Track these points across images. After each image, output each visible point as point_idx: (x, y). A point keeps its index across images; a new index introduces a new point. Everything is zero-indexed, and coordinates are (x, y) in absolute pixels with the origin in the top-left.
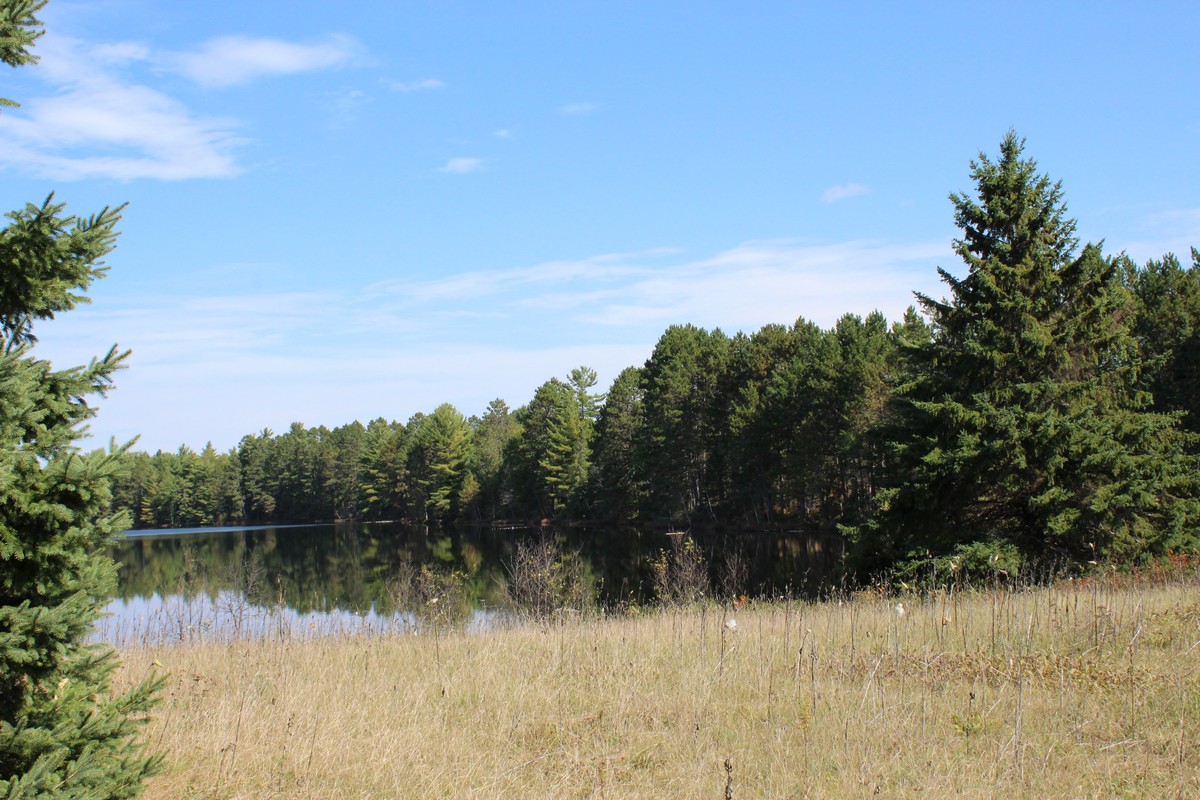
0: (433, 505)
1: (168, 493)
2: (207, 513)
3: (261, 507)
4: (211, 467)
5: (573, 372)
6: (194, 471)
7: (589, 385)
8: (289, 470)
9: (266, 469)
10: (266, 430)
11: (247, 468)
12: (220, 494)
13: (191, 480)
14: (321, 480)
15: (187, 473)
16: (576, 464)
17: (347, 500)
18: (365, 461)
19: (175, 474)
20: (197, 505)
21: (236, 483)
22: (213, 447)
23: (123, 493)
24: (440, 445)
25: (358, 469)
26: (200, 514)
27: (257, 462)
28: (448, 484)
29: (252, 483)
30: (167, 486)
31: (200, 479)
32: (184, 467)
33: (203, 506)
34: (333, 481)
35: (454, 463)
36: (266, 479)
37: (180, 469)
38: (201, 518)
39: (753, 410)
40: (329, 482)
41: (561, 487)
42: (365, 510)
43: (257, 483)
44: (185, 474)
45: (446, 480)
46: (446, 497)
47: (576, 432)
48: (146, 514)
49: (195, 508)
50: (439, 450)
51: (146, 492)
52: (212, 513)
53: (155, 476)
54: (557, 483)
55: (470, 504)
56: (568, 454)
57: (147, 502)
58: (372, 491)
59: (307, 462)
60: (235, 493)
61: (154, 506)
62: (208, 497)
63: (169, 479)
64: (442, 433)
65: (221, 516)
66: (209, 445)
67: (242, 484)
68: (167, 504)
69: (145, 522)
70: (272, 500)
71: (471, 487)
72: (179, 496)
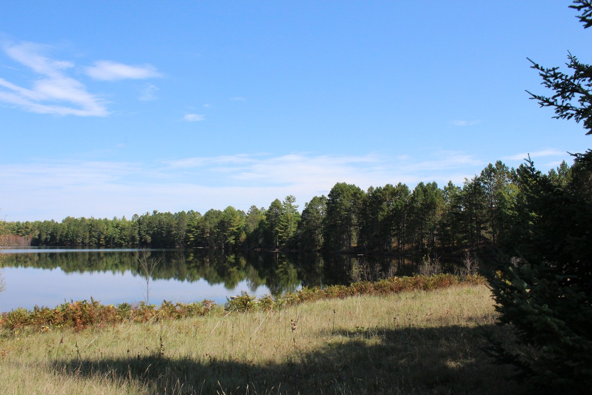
0: (229, 242)
1: (111, 234)
2: (125, 242)
3: (146, 241)
4: (127, 225)
5: (287, 197)
6: (120, 226)
7: (293, 202)
8: (157, 227)
9: (148, 227)
10: (147, 212)
11: (141, 226)
12: (130, 235)
13: (119, 229)
14: (169, 232)
15: (118, 227)
16: (289, 229)
17: (179, 239)
18: (188, 225)
19: (113, 227)
20: (121, 239)
21: (137, 231)
22: (125, 218)
23: (93, 233)
24: (232, 221)
25: (186, 228)
26: (123, 242)
27: (145, 224)
28: (234, 235)
29: (142, 231)
30: (111, 231)
31: (123, 229)
32: (117, 225)
33: (124, 239)
34: (175, 232)
35: (236, 228)
36: (148, 230)
37: (115, 225)
38: (123, 244)
39: (386, 213)
40: (173, 233)
41: (284, 237)
42: (189, 243)
43: (144, 231)
44: (117, 227)
45: (233, 233)
46: (233, 240)
47: (290, 218)
48: (102, 241)
49: (120, 240)
50: (231, 222)
51: (102, 233)
52: (127, 242)
53: (106, 227)
54: (282, 236)
55: (243, 243)
56: (286, 226)
57: (103, 237)
58: (192, 236)
59: (164, 225)
60: (136, 235)
61: (105, 238)
62: (126, 236)
63: (111, 229)
64: (233, 216)
65: (130, 243)
66: (124, 217)
67: (139, 231)
68: (110, 238)
69: (101, 244)
70: (150, 238)
71: (243, 236)
72: (115, 235)
